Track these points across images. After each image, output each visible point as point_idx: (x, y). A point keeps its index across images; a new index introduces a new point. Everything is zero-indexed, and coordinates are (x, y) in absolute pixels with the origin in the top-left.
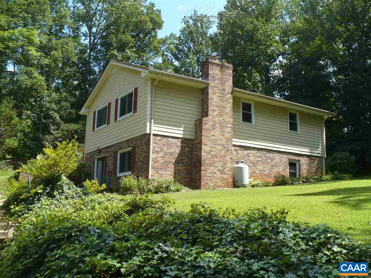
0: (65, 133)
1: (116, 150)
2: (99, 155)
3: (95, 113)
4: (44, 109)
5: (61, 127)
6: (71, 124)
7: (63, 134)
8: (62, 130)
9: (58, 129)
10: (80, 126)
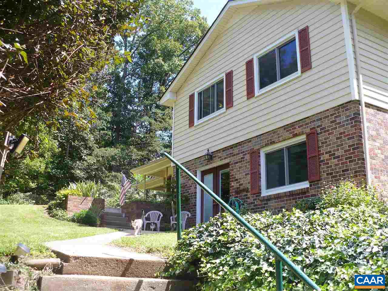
0: (101, 159)
1: (256, 148)
2: (207, 165)
3: (192, 97)
4: (74, 128)
5: (95, 153)
6: (106, 148)
7: (98, 161)
8: (97, 156)
9: (90, 155)
10: (119, 151)
